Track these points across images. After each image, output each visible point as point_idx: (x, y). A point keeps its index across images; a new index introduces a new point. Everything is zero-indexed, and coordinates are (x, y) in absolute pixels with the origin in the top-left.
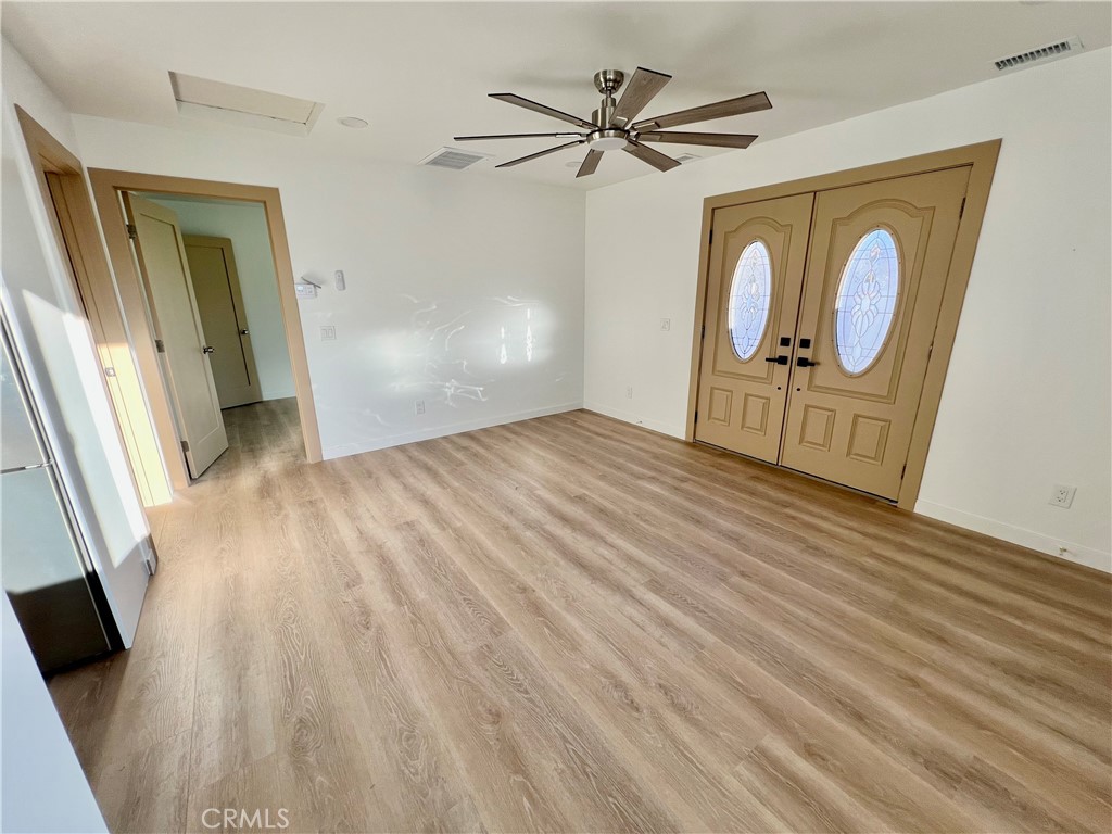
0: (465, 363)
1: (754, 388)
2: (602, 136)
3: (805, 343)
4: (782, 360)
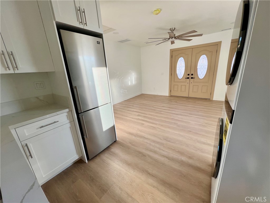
0: (124, 85)
1: (183, 84)
2: (172, 39)
3: (192, 75)
4: (188, 78)
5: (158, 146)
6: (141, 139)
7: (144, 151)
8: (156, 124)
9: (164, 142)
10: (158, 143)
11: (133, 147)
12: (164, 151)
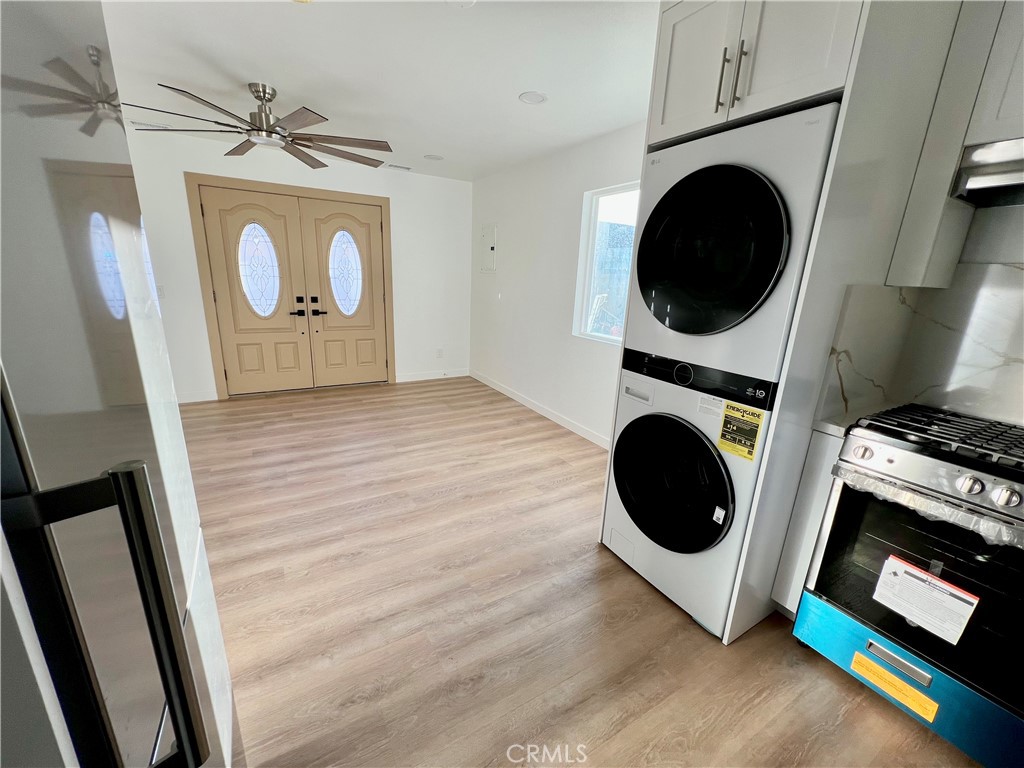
3: (314, 300)
4: (301, 313)
5: (459, 605)
6: (374, 639)
7: (449, 669)
8: (337, 537)
9: (458, 577)
10: (444, 597)
11: (383, 703)
12: (495, 604)
